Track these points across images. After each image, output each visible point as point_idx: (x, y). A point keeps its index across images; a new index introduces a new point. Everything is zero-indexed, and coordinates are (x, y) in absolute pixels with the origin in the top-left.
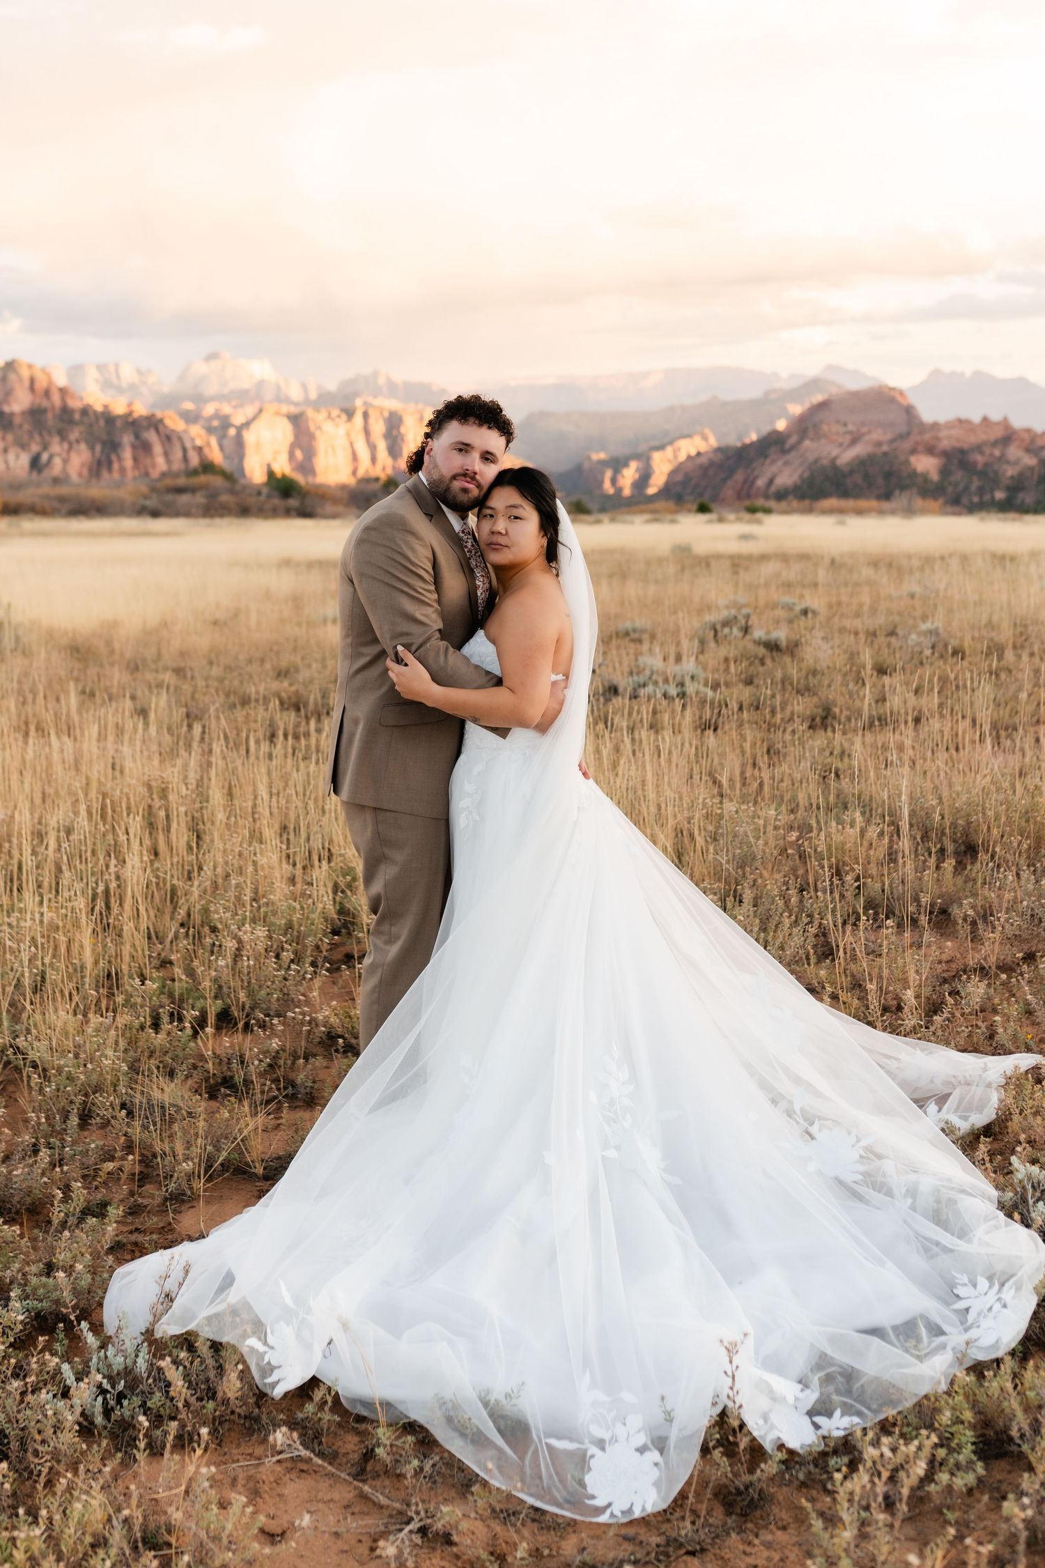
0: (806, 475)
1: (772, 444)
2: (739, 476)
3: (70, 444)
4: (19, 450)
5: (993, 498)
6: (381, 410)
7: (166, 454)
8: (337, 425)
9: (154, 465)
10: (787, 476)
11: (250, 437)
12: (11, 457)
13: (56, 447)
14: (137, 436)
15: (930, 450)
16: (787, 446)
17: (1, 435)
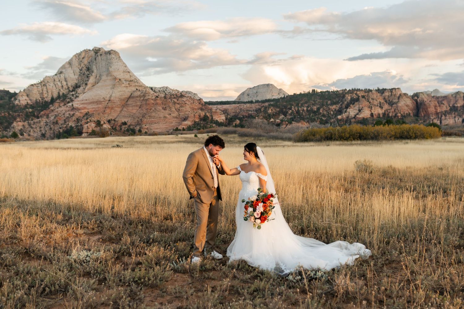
4: (459, 117)
12: (457, 119)
17: (453, 113)
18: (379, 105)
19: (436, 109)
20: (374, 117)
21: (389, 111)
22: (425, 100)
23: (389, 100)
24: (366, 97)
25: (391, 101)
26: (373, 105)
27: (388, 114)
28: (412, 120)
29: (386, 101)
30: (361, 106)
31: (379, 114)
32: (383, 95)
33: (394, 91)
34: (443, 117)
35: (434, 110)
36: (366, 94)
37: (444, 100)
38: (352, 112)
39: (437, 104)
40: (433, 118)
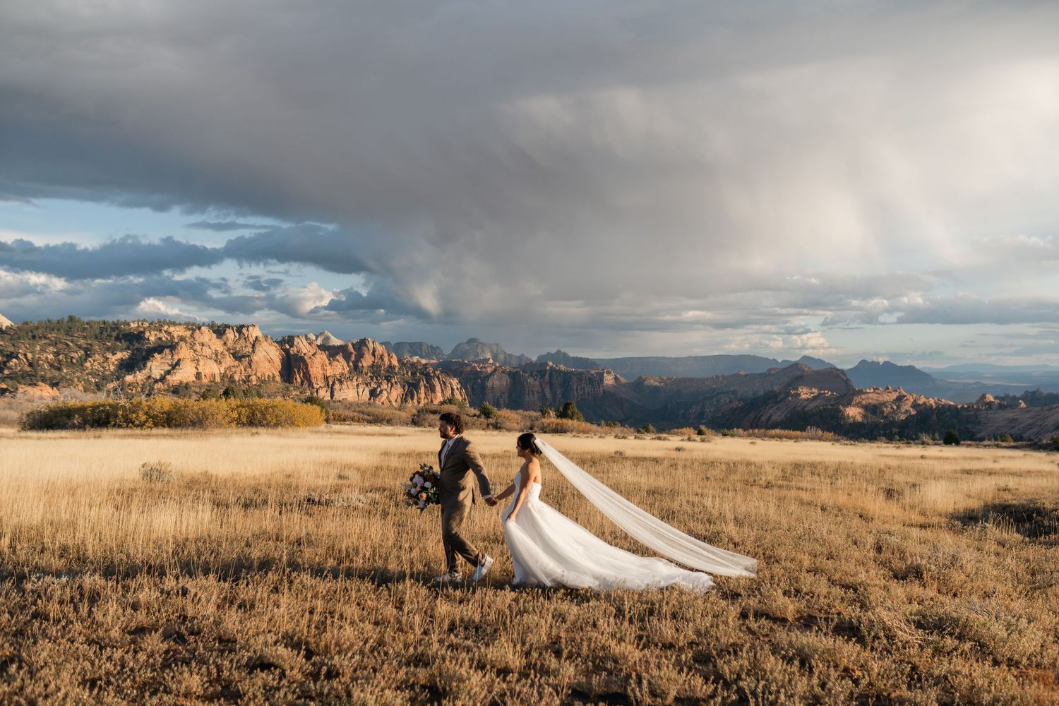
0: (788, 415)
1: (771, 398)
2: (752, 415)
3: (392, 385)
4: (365, 386)
5: (891, 431)
6: (560, 372)
7: (442, 390)
8: (535, 380)
9: (436, 398)
10: (778, 416)
11: (489, 384)
12: (360, 390)
13: (384, 386)
14: (427, 382)
15: (859, 405)
16: (779, 399)
17: (355, 378)
18: (214, 356)
19: (324, 369)
20: (204, 381)
21: (233, 369)
22: (305, 351)
23: (235, 348)
24: (187, 339)
25: (238, 349)
26: (200, 356)
27: (232, 377)
28: (278, 389)
29: (228, 350)
30: (176, 358)
31: (214, 376)
32: (224, 337)
33: (244, 330)
34: (337, 386)
35: (321, 372)
36: (189, 333)
37: (338, 353)
38: (156, 366)
39: (327, 362)
40: (318, 387)
